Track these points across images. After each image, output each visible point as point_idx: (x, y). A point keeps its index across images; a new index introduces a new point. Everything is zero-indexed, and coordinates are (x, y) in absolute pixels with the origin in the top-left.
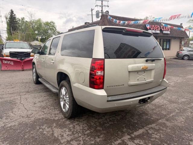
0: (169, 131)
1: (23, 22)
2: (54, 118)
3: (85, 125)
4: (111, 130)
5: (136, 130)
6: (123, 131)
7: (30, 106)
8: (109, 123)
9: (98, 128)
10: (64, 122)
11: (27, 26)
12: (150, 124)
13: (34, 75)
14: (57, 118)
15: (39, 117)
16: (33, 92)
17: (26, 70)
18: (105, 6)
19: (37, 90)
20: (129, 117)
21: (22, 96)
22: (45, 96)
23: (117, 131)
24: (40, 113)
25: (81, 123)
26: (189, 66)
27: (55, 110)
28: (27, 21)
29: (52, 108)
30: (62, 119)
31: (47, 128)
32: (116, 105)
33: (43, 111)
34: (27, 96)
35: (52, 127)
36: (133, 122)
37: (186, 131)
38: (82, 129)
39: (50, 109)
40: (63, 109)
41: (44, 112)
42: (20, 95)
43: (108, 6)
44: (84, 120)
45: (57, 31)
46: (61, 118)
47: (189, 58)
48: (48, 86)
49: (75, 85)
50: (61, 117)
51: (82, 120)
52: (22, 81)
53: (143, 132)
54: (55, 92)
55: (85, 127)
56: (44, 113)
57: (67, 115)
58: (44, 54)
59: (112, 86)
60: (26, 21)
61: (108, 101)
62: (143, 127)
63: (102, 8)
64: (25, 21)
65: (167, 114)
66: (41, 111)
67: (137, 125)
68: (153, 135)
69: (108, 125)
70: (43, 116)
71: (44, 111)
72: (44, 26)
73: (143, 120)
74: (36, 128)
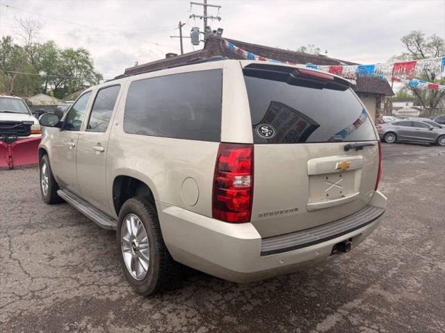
0: (395, 314)
1: (9, 47)
2: (107, 296)
3: (192, 312)
4: (261, 321)
5: (320, 319)
6: (289, 324)
7: (38, 266)
8: (250, 303)
9: (227, 318)
10: (136, 307)
11: (17, 57)
12: (349, 300)
13: (43, 181)
14: (115, 297)
15: (66, 296)
16: (44, 226)
17: (20, 168)
18: (212, 18)
19: (52, 220)
20: (297, 284)
21: (15, 239)
22: (76, 237)
23: (276, 325)
24: (67, 283)
25: (181, 308)
26: (399, 156)
27: (109, 273)
28: (19, 45)
29: (98, 268)
30: (130, 297)
31: (93, 327)
32: (282, 262)
33: (75, 279)
34: (27, 237)
35: (105, 322)
36: (307, 297)
37: (431, 312)
38: (185, 323)
39: (95, 272)
40: (130, 272)
41: (78, 280)
42: (9, 236)
43: (219, 19)
44: (186, 299)
45: (94, 73)
46: (127, 296)
47: (396, 139)
48: (83, 209)
49: (170, 211)
50: (126, 293)
51: (183, 299)
52: (12, 197)
53: (338, 322)
54: (107, 226)
55: (193, 317)
56: (78, 285)
57: (143, 289)
58: (73, 127)
59: (271, 214)
60: (16, 46)
61: (263, 254)
62: (335, 308)
63: (205, 21)
64: (13, 46)
65: (381, 272)
66: (70, 277)
67: (318, 305)
68: (361, 328)
69: (250, 308)
70: (76, 293)
71: (79, 277)
72: (61, 59)
73: (330, 290)
74: (62, 327)
